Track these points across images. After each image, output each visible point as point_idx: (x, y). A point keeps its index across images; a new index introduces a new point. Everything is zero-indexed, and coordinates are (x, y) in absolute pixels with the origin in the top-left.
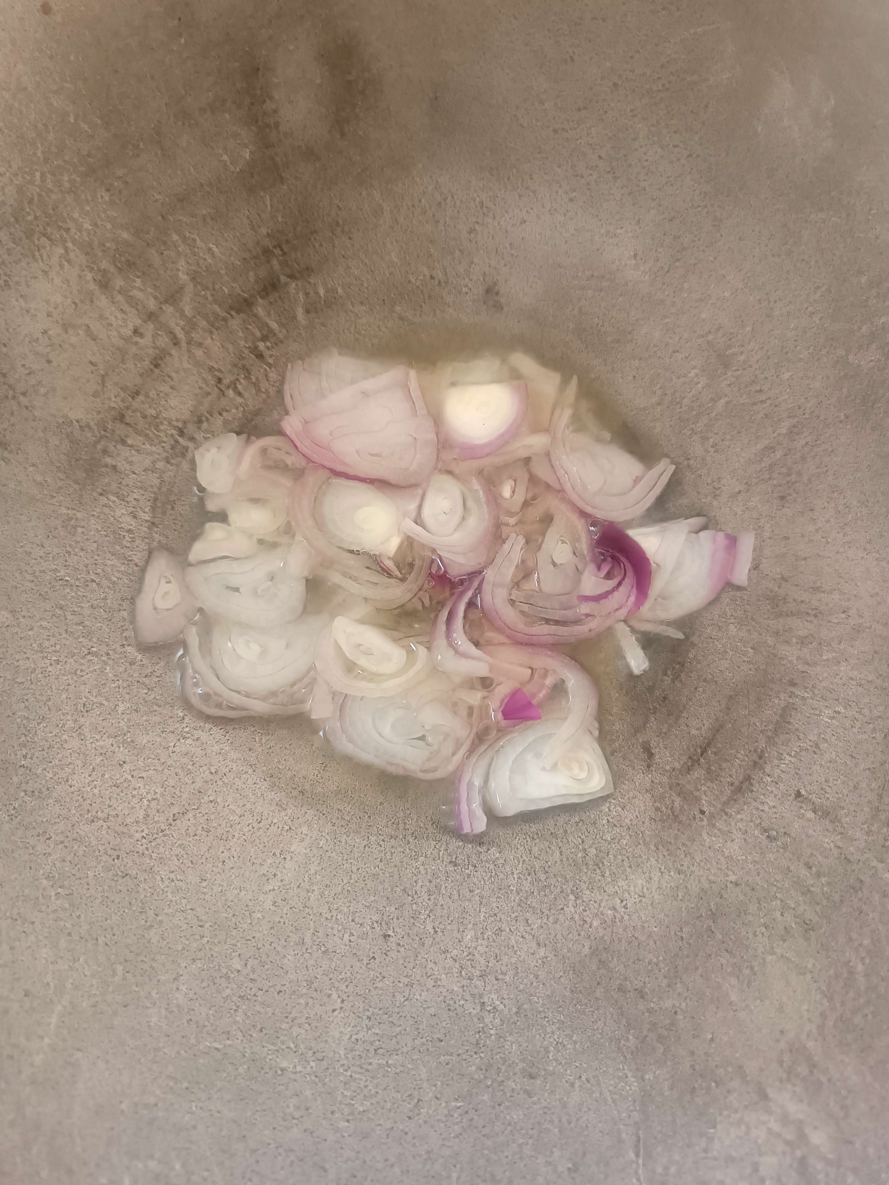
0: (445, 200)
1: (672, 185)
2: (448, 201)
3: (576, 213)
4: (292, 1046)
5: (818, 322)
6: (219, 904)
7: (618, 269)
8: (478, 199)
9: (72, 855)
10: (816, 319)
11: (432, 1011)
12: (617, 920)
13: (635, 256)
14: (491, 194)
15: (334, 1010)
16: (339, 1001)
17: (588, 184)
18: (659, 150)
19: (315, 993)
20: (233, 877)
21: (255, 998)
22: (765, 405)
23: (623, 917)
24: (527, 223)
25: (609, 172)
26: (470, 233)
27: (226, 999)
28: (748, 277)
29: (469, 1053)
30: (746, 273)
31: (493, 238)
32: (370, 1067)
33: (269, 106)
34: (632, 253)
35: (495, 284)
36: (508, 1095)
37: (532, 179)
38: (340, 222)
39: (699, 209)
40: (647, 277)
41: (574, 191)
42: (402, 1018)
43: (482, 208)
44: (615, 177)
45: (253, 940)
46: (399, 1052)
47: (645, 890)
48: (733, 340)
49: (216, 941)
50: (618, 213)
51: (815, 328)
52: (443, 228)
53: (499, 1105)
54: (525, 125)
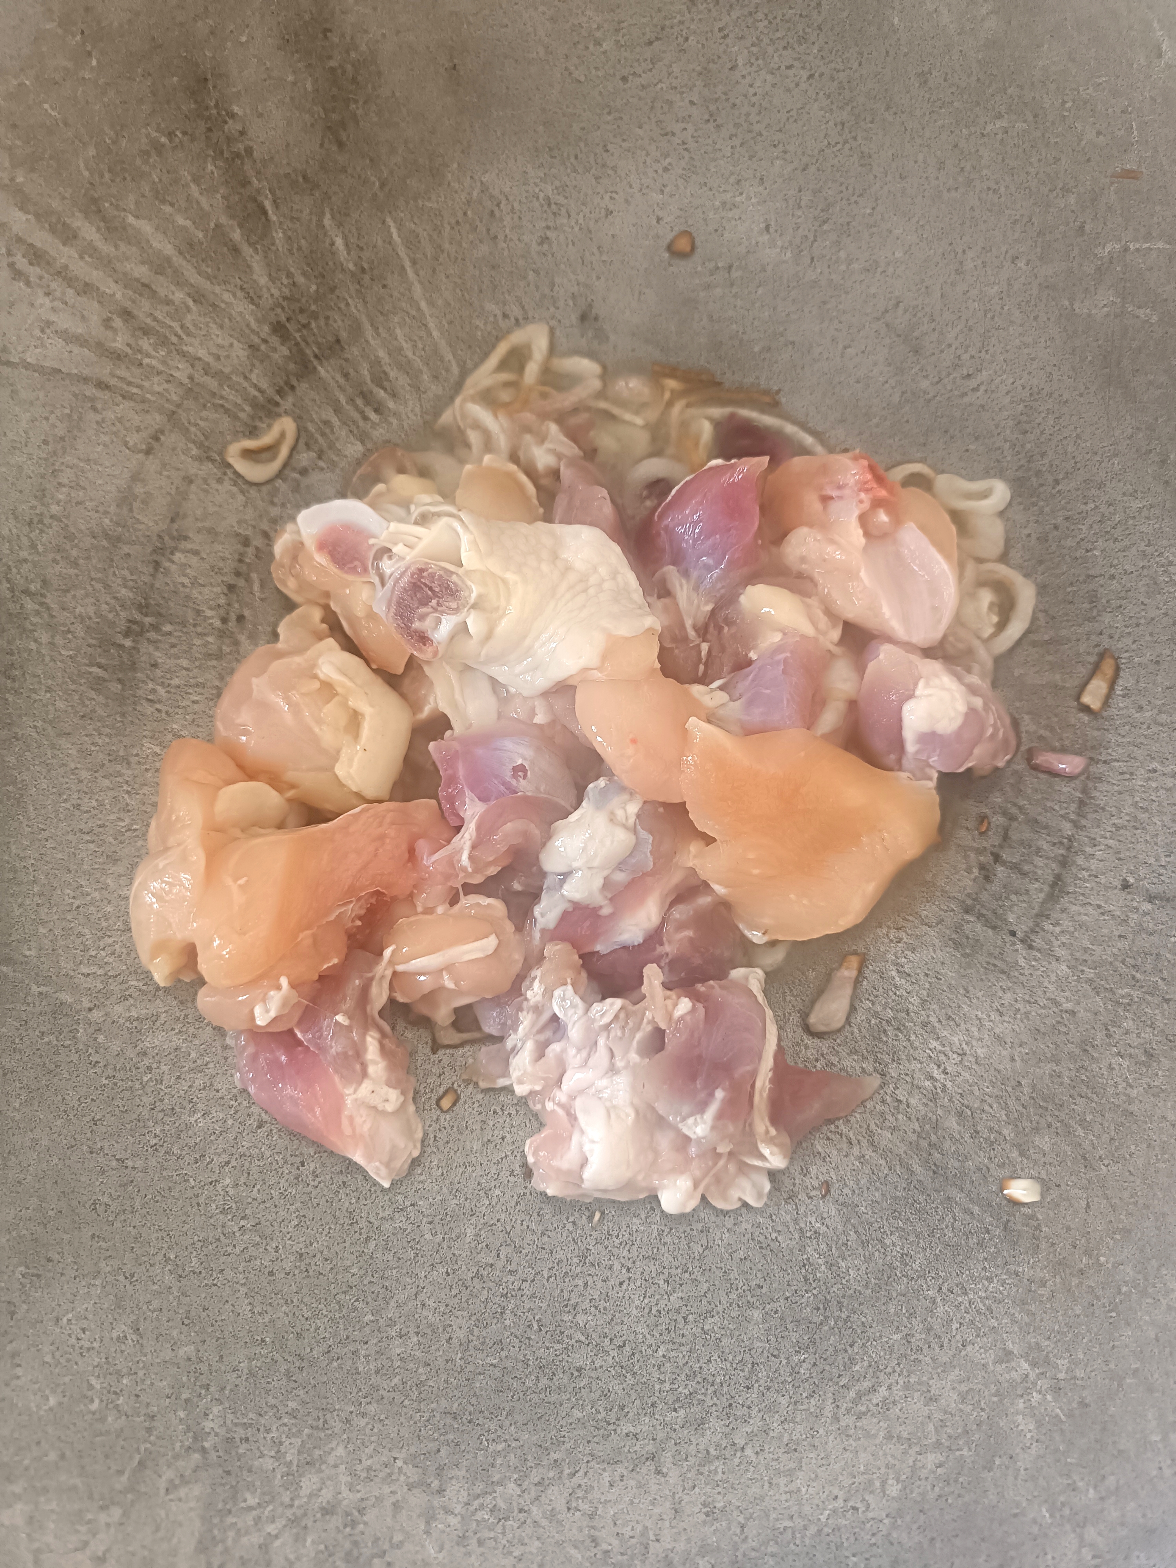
0: (498, 205)
1: (795, 121)
2: (502, 206)
3: (677, 186)
4: (583, 1338)
5: (1024, 268)
6: (445, 1190)
7: (748, 252)
8: (541, 195)
9: (246, 1175)
10: (1021, 264)
11: (741, 1254)
12: (939, 1090)
13: (767, 228)
14: (557, 183)
15: (621, 1284)
16: (624, 1271)
17: (684, 143)
18: (769, 77)
19: (593, 1269)
20: (452, 1153)
21: (521, 1293)
22: (979, 394)
23: (945, 1086)
24: (615, 213)
25: (708, 121)
26: (541, 243)
27: (486, 1302)
28: (922, 226)
29: (799, 1293)
30: (918, 222)
31: (573, 244)
32: (683, 1340)
33: (232, 127)
34: (763, 226)
35: (590, 306)
36: (859, 1332)
37: (607, 151)
38: (366, 266)
39: (839, 146)
40: (789, 254)
41: (667, 156)
42: (707, 1273)
43: (549, 205)
44: (718, 126)
45: (499, 1224)
46: (714, 1313)
47: (964, 1046)
48: (919, 315)
49: (453, 1236)
50: (732, 174)
51: (1023, 277)
52: (505, 245)
53: (851, 1346)
54: (582, 78)
